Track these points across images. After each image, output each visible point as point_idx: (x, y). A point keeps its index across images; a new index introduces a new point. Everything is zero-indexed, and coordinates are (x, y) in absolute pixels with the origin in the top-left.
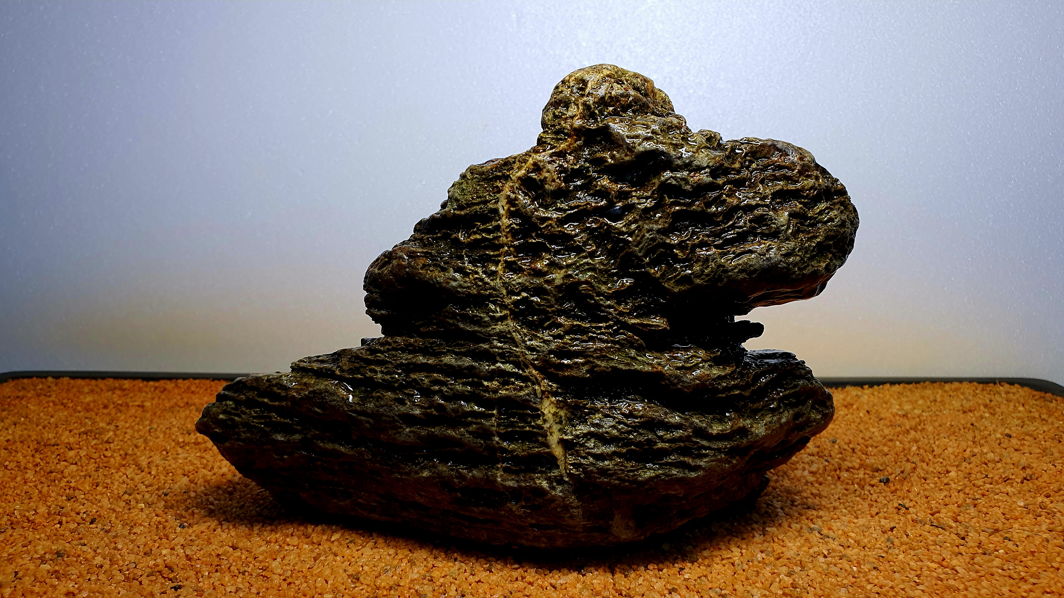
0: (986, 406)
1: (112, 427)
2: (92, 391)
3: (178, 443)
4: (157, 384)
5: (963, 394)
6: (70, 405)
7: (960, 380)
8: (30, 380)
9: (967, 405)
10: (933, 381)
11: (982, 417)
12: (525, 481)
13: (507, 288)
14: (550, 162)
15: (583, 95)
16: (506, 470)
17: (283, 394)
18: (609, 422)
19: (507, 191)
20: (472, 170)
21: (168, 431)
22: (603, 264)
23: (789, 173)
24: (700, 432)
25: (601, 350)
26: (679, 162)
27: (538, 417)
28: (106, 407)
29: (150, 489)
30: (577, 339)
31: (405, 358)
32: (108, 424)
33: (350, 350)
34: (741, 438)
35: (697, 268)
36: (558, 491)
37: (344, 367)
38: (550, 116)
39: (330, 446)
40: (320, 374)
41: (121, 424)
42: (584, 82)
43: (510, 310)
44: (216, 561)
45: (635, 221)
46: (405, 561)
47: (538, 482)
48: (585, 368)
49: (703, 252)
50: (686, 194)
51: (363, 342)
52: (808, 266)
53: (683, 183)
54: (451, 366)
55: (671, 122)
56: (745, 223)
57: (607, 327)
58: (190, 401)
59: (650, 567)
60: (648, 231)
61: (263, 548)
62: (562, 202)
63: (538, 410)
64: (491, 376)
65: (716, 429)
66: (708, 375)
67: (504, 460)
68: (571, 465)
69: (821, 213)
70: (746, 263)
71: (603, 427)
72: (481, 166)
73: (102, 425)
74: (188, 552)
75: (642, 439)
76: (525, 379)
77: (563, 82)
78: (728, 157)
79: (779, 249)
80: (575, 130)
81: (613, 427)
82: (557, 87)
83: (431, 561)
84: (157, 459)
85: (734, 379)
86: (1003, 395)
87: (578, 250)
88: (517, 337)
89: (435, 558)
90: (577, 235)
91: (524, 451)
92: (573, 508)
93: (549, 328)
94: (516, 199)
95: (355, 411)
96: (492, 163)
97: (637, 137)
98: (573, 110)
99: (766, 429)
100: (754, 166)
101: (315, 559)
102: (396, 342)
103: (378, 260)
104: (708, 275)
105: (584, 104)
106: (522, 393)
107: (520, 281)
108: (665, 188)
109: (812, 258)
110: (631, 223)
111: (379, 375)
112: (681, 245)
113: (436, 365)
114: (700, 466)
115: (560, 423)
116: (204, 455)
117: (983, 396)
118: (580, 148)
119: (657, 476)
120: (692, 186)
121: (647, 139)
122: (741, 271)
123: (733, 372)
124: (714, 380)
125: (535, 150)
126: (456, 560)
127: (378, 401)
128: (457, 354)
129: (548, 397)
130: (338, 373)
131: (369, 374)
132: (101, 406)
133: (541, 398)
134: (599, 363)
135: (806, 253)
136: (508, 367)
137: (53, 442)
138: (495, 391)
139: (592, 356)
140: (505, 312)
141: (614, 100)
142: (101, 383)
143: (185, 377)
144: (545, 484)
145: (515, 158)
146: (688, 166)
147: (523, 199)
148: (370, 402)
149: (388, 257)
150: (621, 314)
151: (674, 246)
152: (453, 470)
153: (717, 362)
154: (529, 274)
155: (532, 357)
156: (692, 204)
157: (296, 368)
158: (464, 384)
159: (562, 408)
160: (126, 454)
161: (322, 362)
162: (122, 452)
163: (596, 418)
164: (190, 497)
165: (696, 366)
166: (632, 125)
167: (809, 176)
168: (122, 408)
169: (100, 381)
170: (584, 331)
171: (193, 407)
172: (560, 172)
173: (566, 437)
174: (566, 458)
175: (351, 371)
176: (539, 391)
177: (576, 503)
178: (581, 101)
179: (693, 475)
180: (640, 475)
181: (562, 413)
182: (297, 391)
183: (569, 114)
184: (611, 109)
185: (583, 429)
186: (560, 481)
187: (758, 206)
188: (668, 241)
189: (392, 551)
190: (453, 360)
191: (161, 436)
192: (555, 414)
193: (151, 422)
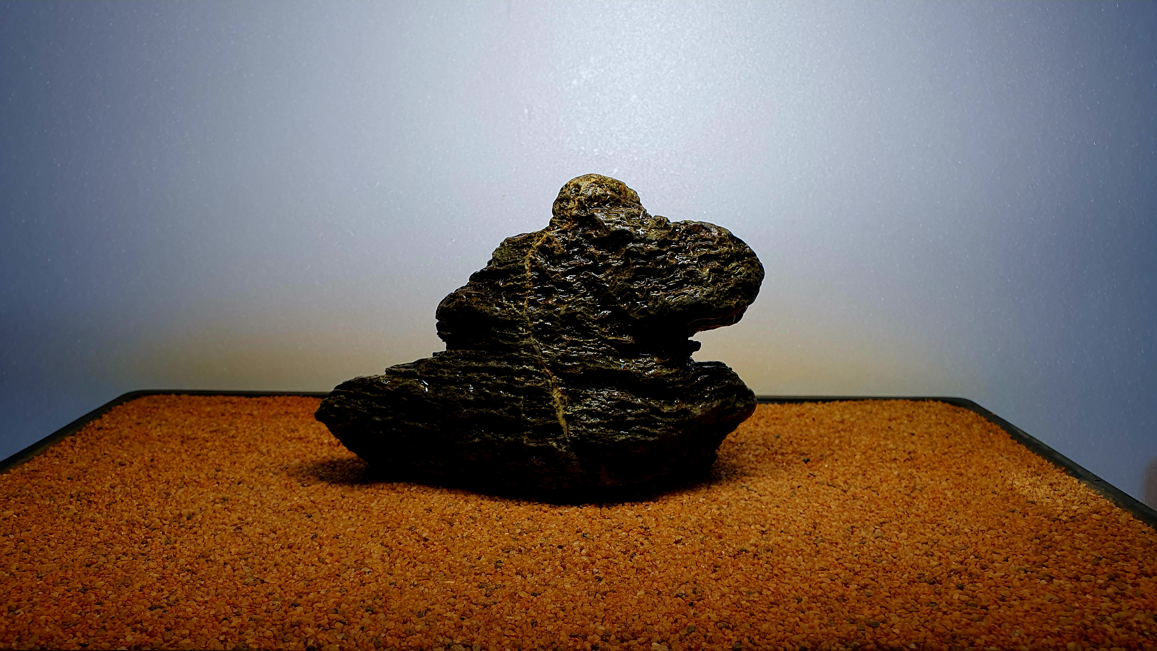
0: (908, 416)
1: (233, 427)
2: (209, 404)
3: (286, 438)
4: (259, 399)
5: (895, 408)
6: (196, 413)
7: (897, 399)
8: (158, 396)
9: (894, 415)
10: (875, 399)
11: (901, 423)
12: (542, 443)
13: (530, 317)
14: (557, 237)
15: (578, 195)
16: (529, 436)
17: (381, 389)
18: (595, 404)
19: (530, 255)
20: (508, 240)
21: (277, 430)
22: (591, 302)
23: (711, 243)
24: (656, 411)
25: (590, 356)
26: (638, 237)
27: (550, 400)
28: (223, 415)
29: (274, 465)
30: (574, 350)
31: (463, 363)
32: (230, 426)
33: (426, 359)
34: (685, 416)
35: (650, 304)
36: (563, 449)
37: (423, 370)
38: (558, 208)
39: (412, 424)
40: (407, 375)
41: (239, 426)
42: (579, 187)
43: (532, 330)
44: (332, 504)
45: (611, 274)
46: (462, 501)
47: (550, 443)
48: (580, 369)
49: (654, 294)
50: (642, 257)
51: (434, 354)
52: (723, 303)
53: (640, 251)
54: (494, 368)
55: (633, 212)
56: (681, 275)
57: (594, 342)
58: (289, 411)
59: (626, 504)
60: (619, 280)
61: (364, 496)
62: (565, 262)
63: (550, 395)
64: (519, 374)
65: (666, 409)
66: (660, 373)
67: (528, 429)
68: (571, 431)
69: (733, 269)
70: (681, 301)
71: (592, 406)
72: (514, 238)
73: (225, 426)
74: (312, 498)
75: (617, 414)
76: (541, 375)
77: (566, 186)
78: (670, 234)
79: (702, 292)
80: (573, 217)
81: (599, 406)
82: (562, 189)
83: (480, 501)
84: (273, 448)
85: (678, 377)
86: (925, 408)
87: (575, 292)
88: (536, 348)
89: (482, 499)
90: (574, 283)
91: (541, 422)
92: (573, 460)
93: (557, 342)
94: (536, 260)
95: (430, 399)
96: (521, 237)
97: (611, 222)
98: (571, 204)
99: (701, 411)
100: (689, 239)
101: (401, 501)
102: (457, 353)
103: (446, 298)
104: (657, 309)
105: (579, 200)
106: (540, 385)
107: (538, 312)
108: (629, 254)
109: (726, 298)
110: (608, 275)
111: (446, 375)
112: (640, 290)
113: (484, 367)
114: (656, 433)
115: (564, 404)
116: (308, 445)
117: (910, 409)
118: (577, 228)
119: (628, 439)
120: (646, 253)
121: (618, 223)
122: (678, 306)
123: (677, 372)
124: (664, 376)
125: (547, 229)
126: (496, 500)
127: (445, 392)
128: (497, 360)
129: (556, 388)
130: (418, 373)
131: (439, 374)
132: (220, 415)
133: (552, 388)
134: (589, 365)
135: (721, 295)
136: (531, 368)
137: (193, 436)
138: (523, 383)
139: (584, 360)
140: (528, 332)
141: (597, 198)
142: (215, 399)
143: (280, 394)
144: (554, 444)
145: (535, 234)
146: (644, 240)
147: (540, 260)
148: (440, 393)
149: (452, 297)
150: (603, 333)
151: (636, 290)
152: (495, 437)
153: (665, 365)
154: (544, 308)
155: (546, 361)
156: (647, 263)
157: (389, 372)
158: (503, 379)
159: (565, 395)
160: (250, 445)
161: (407, 367)
162: (246, 443)
163: (588, 401)
164: (304, 470)
165: (652, 368)
166: (608, 215)
167: (725, 245)
168: (236, 416)
169: (212, 397)
170: (580, 344)
171: (291, 415)
172: (563, 243)
173: (568, 413)
174: (568, 427)
175: (426, 373)
176: (550, 383)
177: (575, 457)
178: (576, 199)
179: (651, 439)
180: (616, 438)
181: (566, 398)
182: (391, 387)
183: (569, 206)
184: (596, 203)
185: (578, 408)
186: (564, 442)
187: (689, 265)
188: (632, 287)
189: (453, 496)
190: (495, 364)
191: (273, 433)
192: (561, 398)
193: (262, 424)
